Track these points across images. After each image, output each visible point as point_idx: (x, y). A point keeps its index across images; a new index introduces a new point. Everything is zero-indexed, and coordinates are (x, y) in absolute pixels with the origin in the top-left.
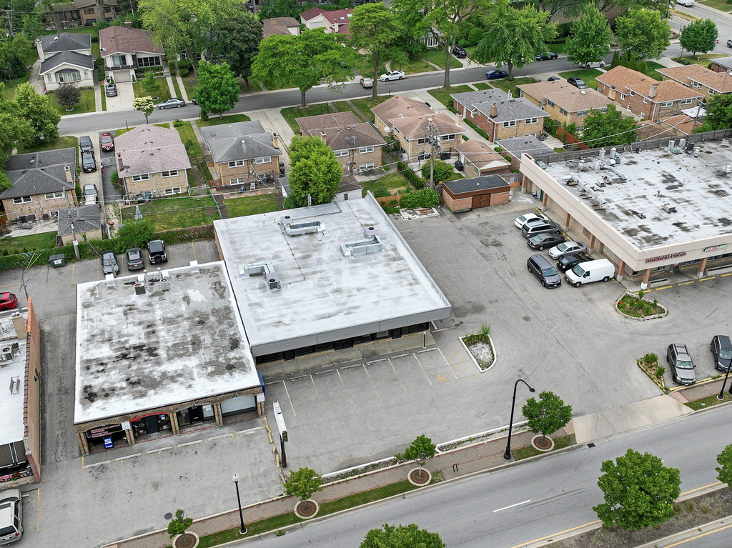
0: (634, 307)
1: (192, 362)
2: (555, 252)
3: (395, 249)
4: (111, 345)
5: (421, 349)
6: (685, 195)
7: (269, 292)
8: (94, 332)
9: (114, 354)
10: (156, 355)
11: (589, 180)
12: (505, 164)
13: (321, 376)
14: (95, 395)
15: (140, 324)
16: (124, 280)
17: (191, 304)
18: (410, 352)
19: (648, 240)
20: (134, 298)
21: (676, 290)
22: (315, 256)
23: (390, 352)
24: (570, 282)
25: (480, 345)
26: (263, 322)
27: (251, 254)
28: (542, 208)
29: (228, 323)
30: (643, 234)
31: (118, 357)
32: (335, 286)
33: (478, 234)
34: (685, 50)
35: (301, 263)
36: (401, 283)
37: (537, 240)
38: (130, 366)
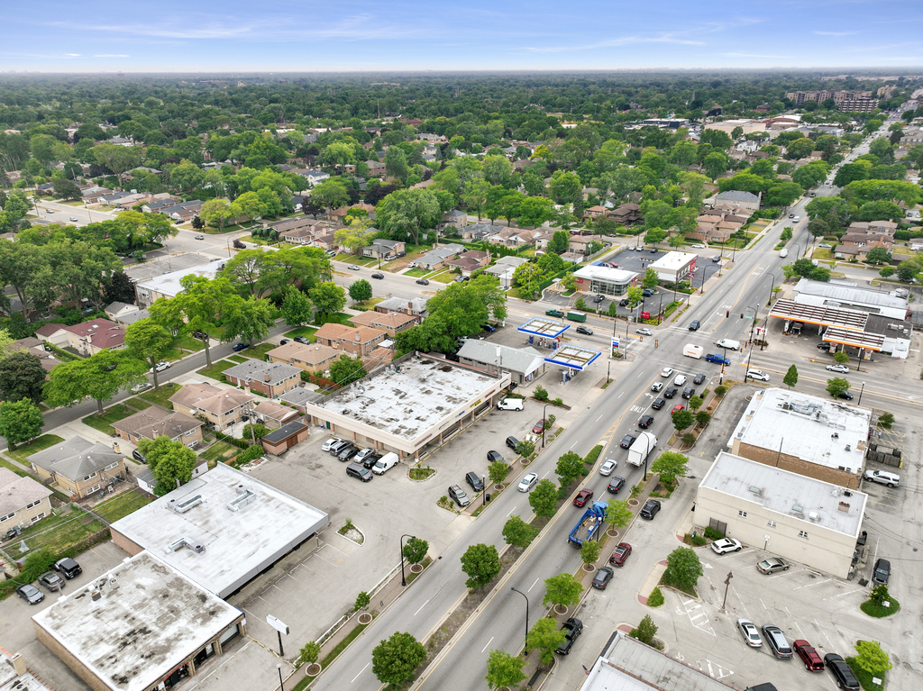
0: (420, 474)
1: (182, 623)
2: (358, 458)
3: (264, 494)
4: (107, 642)
5: (317, 549)
6: (411, 399)
7: (198, 555)
8: (83, 641)
9: (115, 647)
10: (150, 632)
11: (355, 406)
12: (295, 412)
13: (266, 594)
14: (125, 678)
15: (117, 618)
16: (73, 596)
17: (147, 588)
18: (312, 553)
19: (408, 433)
20: (94, 605)
21: (433, 456)
22: (212, 519)
23: (299, 560)
24: (377, 474)
25: (350, 531)
26: (211, 576)
27: (162, 536)
28: (333, 433)
29: (187, 588)
30: (403, 431)
31: (119, 647)
32: (242, 533)
33: (303, 464)
34: (355, 301)
35: (206, 528)
36: (284, 513)
37: (344, 455)
38: (136, 648)
